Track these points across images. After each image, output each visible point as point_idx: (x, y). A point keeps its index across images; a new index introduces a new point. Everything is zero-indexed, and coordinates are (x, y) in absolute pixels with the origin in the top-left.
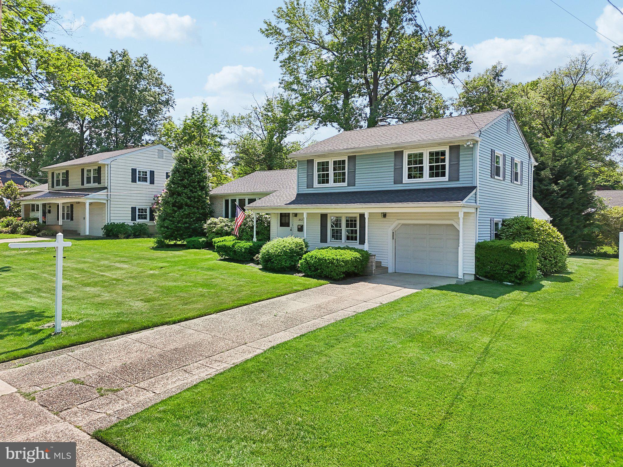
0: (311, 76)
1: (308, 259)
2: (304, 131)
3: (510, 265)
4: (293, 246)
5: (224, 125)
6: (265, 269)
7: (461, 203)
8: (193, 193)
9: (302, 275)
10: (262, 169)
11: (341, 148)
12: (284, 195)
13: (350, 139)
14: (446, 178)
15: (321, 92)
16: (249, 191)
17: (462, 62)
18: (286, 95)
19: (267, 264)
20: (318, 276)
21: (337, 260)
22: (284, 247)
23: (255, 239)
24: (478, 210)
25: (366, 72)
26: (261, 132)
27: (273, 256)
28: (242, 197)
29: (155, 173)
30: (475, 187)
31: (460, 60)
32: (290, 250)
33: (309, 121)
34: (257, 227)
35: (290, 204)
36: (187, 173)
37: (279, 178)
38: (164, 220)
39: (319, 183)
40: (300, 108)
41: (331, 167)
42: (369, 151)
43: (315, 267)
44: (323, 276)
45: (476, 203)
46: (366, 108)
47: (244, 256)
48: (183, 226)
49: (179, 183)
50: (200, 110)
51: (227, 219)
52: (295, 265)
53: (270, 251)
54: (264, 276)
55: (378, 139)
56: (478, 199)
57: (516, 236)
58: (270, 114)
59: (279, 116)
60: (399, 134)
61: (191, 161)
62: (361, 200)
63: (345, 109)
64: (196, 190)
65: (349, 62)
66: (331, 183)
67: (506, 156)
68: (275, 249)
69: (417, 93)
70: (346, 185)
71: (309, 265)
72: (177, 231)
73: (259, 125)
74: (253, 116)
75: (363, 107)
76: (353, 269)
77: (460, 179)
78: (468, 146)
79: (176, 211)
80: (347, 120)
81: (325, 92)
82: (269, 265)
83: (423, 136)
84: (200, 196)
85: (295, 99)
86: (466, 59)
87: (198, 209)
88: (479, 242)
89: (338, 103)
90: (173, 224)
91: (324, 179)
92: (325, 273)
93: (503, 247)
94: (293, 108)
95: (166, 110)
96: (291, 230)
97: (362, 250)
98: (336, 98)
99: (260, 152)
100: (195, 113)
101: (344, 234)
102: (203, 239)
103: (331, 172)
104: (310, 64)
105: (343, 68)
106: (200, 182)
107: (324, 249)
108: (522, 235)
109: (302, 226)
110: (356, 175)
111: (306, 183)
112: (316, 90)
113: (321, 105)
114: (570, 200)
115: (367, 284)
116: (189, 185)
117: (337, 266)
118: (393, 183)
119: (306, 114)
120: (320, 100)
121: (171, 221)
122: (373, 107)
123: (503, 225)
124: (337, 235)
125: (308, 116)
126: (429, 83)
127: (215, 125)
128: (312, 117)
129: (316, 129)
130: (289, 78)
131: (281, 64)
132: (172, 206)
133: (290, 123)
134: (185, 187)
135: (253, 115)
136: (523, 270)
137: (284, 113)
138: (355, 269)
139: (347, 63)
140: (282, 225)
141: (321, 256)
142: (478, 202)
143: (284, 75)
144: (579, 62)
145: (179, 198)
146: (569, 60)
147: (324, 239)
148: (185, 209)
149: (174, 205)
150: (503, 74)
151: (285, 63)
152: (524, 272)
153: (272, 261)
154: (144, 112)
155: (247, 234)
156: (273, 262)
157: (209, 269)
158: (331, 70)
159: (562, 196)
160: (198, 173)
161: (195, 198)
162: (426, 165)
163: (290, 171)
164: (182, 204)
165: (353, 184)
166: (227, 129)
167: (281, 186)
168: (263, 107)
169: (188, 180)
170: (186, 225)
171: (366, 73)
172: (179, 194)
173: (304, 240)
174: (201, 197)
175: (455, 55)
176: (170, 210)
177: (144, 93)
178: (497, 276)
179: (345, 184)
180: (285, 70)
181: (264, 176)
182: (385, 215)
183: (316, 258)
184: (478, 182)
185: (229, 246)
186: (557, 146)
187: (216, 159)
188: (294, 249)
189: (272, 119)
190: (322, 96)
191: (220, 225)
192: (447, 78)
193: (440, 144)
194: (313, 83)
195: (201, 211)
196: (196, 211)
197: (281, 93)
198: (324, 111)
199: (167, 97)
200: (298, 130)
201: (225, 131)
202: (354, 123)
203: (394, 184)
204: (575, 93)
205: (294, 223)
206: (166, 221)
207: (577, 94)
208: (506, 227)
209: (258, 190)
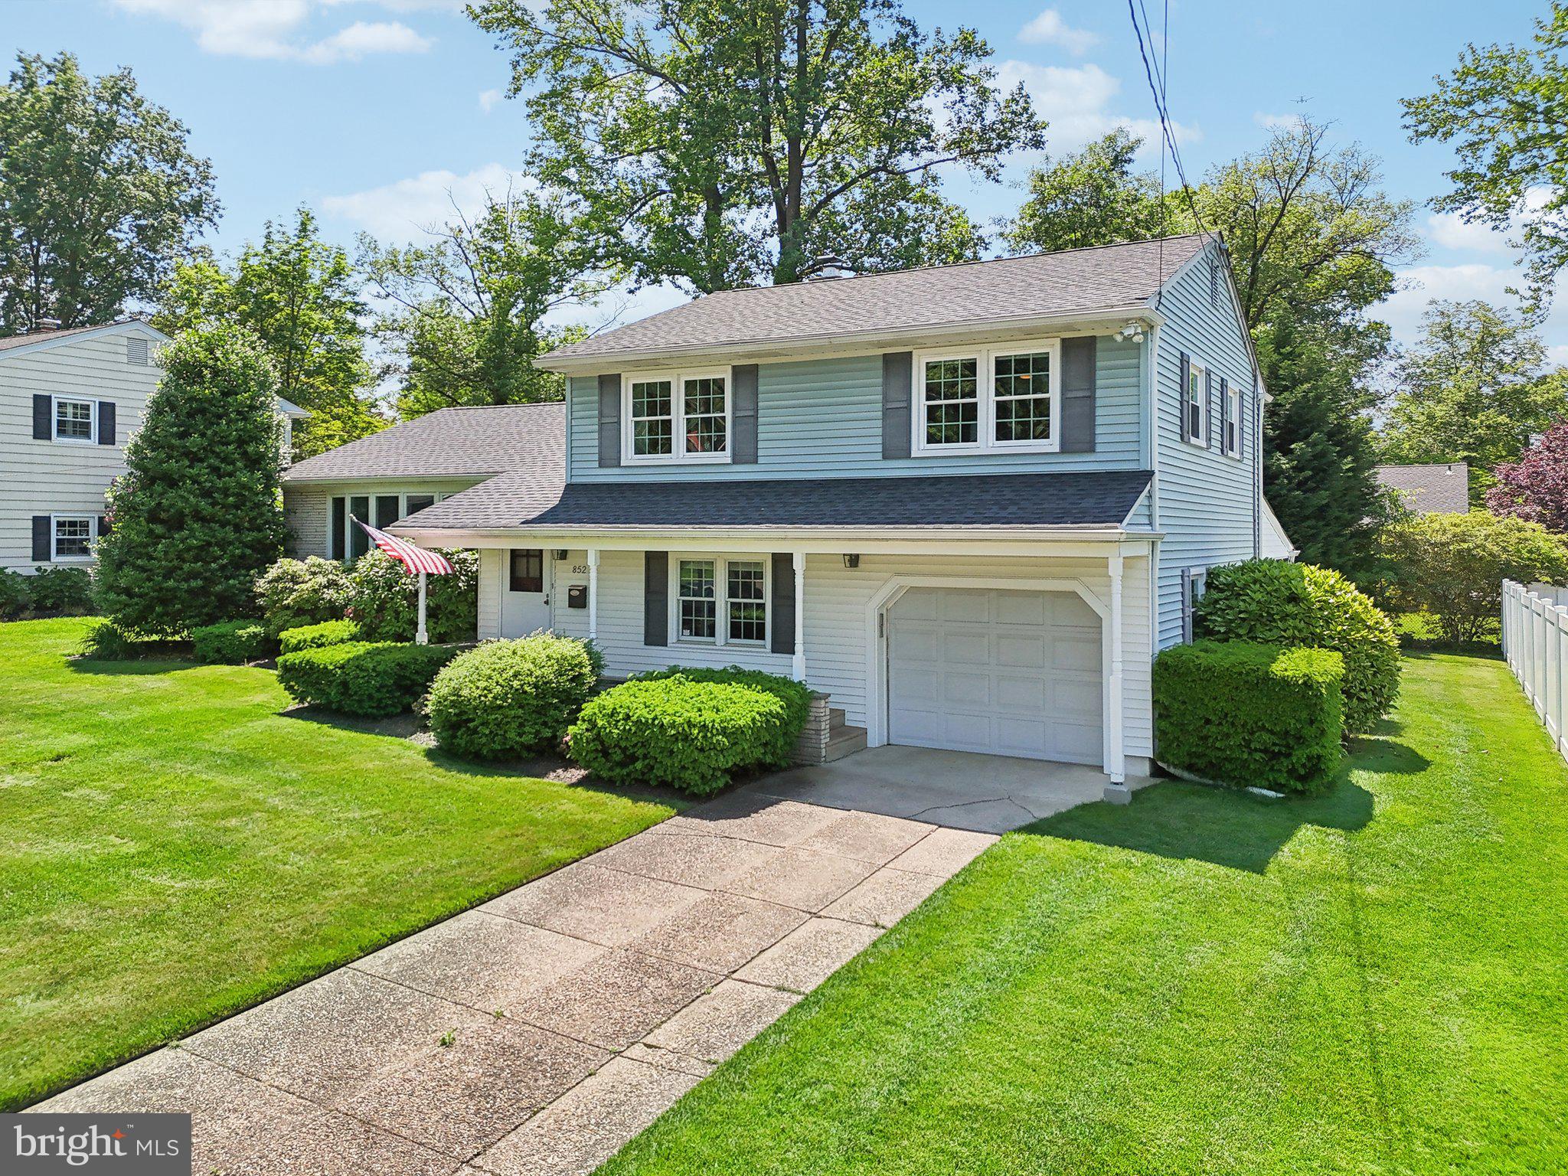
0: (615, 146)
1: (600, 723)
2: (596, 299)
3: (1272, 732)
4: (549, 672)
5: (366, 276)
6: (446, 755)
7: (1119, 530)
8: (220, 477)
9: (577, 774)
10: (478, 402)
11: (710, 339)
12: (524, 489)
13: (736, 314)
14: (1053, 443)
15: (644, 191)
16: (411, 471)
17: (1020, 123)
18: (545, 195)
19: (454, 737)
20: (636, 780)
21: (704, 727)
22: (515, 676)
23: (422, 637)
24: (1159, 547)
25: (767, 139)
26: (474, 297)
27: (476, 708)
28: (387, 492)
29: (118, 411)
30: (1150, 474)
31: (1017, 119)
32: (536, 686)
33: (612, 272)
34: (429, 594)
35: (541, 519)
36: (202, 411)
37: (514, 430)
38: (120, 566)
39: (639, 450)
40: (586, 232)
41: (678, 399)
42: (801, 351)
43: (624, 750)
44: (653, 783)
45: (1151, 524)
46: (768, 239)
47: (380, 700)
48: (185, 586)
49: (172, 447)
50: (292, 229)
51: (335, 563)
52: (555, 737)
53: (465, 692)
54: (438, 788)
55: (825, 315)
56: (1157, 512)
57: (1258, 625)
58: (497, 246)
59: (524, 255)
60: (890, 300)
61: (216, 372)
62: (781, 512)
63: (710, 237)
64: (230, 468)
65: (722, 109)
66: (679, 452)
67: (1212, 375)
68: (482, 684)
69: (902, 204)
70: (729, 461)
71: (602, 743)
72: (163, 602)
73: (469, 277)
74: (449, 252)
75: (759, 234)
76: (758, 752)
77: (1099, 448)
78: (1128, 339)
79: (160, 537)
80: (718, 270)
81: (656, 192)
82: (462, 739)
83: (972, 306)
84: (244, 486)
85: (571, 210)
86: (1032, 116)
87: (237, 528)
88: (1161, 652)
89: (691, 224)
90: (149, 579)
91: (656, 440)
92: (661, 773)
93: (1248, 674)
94: (565, 231)
95: (192, 229)
96: (547, 603)
97: (786, 682)
98: (684, 208)
99: (471, 351)
100: (276, 237)
101: (722, 620)
102: (252, 629)
103: (678, 417)
104: (613, 113)
105: (703, 124)
106: (247, 443)
107: (657, 678)
108: (1275, 621)
109: (584, 591)
110: (761, 429)
111: (596, 450)
112: (630, 186)
113: (644, 229)
114: (1322, 497)
115: (805, 808)
116: (209, 450)
117: (702, 750)
118: (879, 456)
119: (601, 250)
120: (642, 213)
121: (143, 569)
122: (789, 234)
123: (1209, 585)
124: (697, 620)
125: (607, 256)
126: (935, 179)
127: (337, 272)
128: (620, 259)
129: (631, 292)
130: (551, 150)
131: (529, 110)
132: (148, 521)
133: (556, 272)
134: (194, 459)
135: (451, 249)
136: (1316, 750)
137: (539, 243)
138: (765, 754)
139: (716, 111)
140: (517, 585)
141: (645, 712)
142: (1157, 521)
143: (540, 142)
144: (1296, 142)
145: (172, 493)
146: (1271, 137)
147: (655, 635)
148: (191, 530)
149: (153, 517)
150: (1133, 157)
151: (538, 107)
152: (1319, 757)
153: (471, 725)
154: (124, 234)
155: (397, 618)
156: (475, 731)
157: (242, 761)
158: (669, 131)
159: (1300, 485)
160: (239, 413)
161: (226, 492)
162: (986, 400)
163: (547, 408)
164: (181, 515)
165: (752, 458)
166: (374, 288)
167: (517, 458)
168: (479, 226)
169: (203, 435)
170: (193, 584)
171: (769, 142)
172: (172, 482)
173: (588, 647)
174: (250, 489)
175: (1002, 105)
176: (138, 533)
177: (122, 177)
178: (1228, 766)
179: (725, 456)
180: (541, 129)
181: (466, 423)
182: (854, 560)
183: (627, 717)
184: (1156, 458)
185: (326, 668)
186: (1282, 350)
187: (340, 369)
188: (550, 682)
189: (504, 259)
190: (646, 203)
191: (309, 584)
192: (982, 167)
193: (1030, 333)
194: (622, 166)
195: (250, 537)
196: (232, 536)
197: (532, 191)
198: (653, 246)
199: (195, 192)
200: (580, 294)
201: (367, 294)
202: (735, 277)
203: (885, 458)
204: (1284, 220)
205: (559, 580)
206: (126, 570)
207: (1289, 224)
208: (1223, 595)
209: (441, 471)
